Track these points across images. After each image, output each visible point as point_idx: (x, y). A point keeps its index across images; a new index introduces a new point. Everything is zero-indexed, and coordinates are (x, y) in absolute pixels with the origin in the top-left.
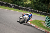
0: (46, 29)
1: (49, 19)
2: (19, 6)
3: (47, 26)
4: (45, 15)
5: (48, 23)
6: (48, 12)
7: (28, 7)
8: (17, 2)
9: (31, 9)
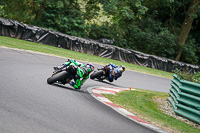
0: (176, 125)
1: (184, 84)
2: (63, 35)
3: (177, 114)
4: (169, 70)
5: (180, 102)
6: (178, 57)
7: (99, 38)
8: (57, 17)
9: (113, 47)
